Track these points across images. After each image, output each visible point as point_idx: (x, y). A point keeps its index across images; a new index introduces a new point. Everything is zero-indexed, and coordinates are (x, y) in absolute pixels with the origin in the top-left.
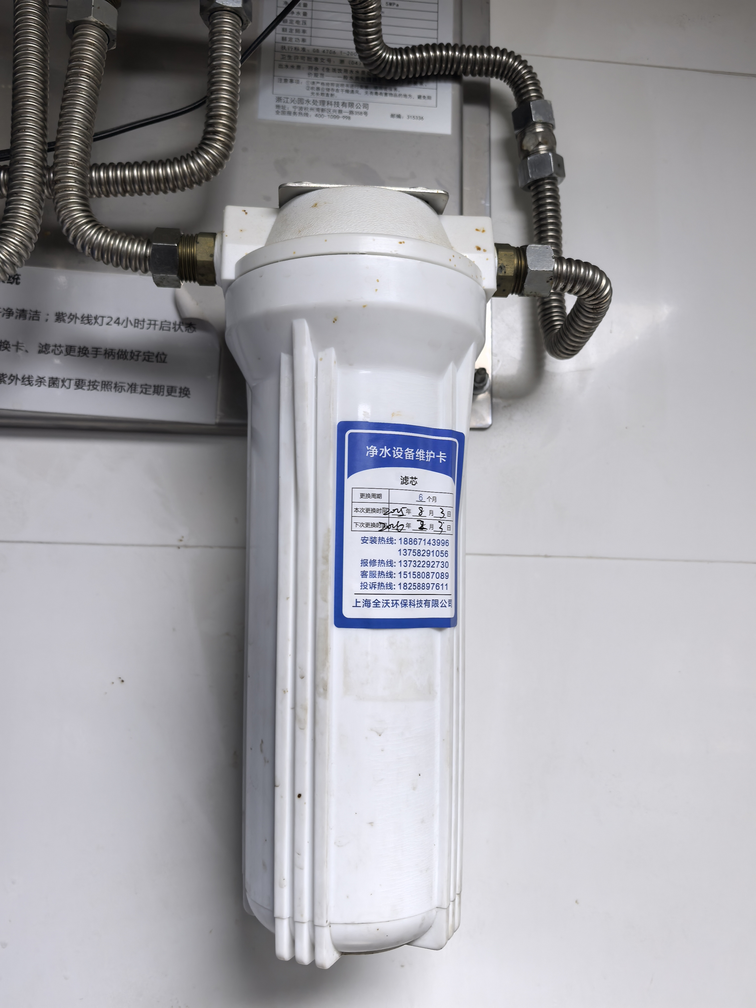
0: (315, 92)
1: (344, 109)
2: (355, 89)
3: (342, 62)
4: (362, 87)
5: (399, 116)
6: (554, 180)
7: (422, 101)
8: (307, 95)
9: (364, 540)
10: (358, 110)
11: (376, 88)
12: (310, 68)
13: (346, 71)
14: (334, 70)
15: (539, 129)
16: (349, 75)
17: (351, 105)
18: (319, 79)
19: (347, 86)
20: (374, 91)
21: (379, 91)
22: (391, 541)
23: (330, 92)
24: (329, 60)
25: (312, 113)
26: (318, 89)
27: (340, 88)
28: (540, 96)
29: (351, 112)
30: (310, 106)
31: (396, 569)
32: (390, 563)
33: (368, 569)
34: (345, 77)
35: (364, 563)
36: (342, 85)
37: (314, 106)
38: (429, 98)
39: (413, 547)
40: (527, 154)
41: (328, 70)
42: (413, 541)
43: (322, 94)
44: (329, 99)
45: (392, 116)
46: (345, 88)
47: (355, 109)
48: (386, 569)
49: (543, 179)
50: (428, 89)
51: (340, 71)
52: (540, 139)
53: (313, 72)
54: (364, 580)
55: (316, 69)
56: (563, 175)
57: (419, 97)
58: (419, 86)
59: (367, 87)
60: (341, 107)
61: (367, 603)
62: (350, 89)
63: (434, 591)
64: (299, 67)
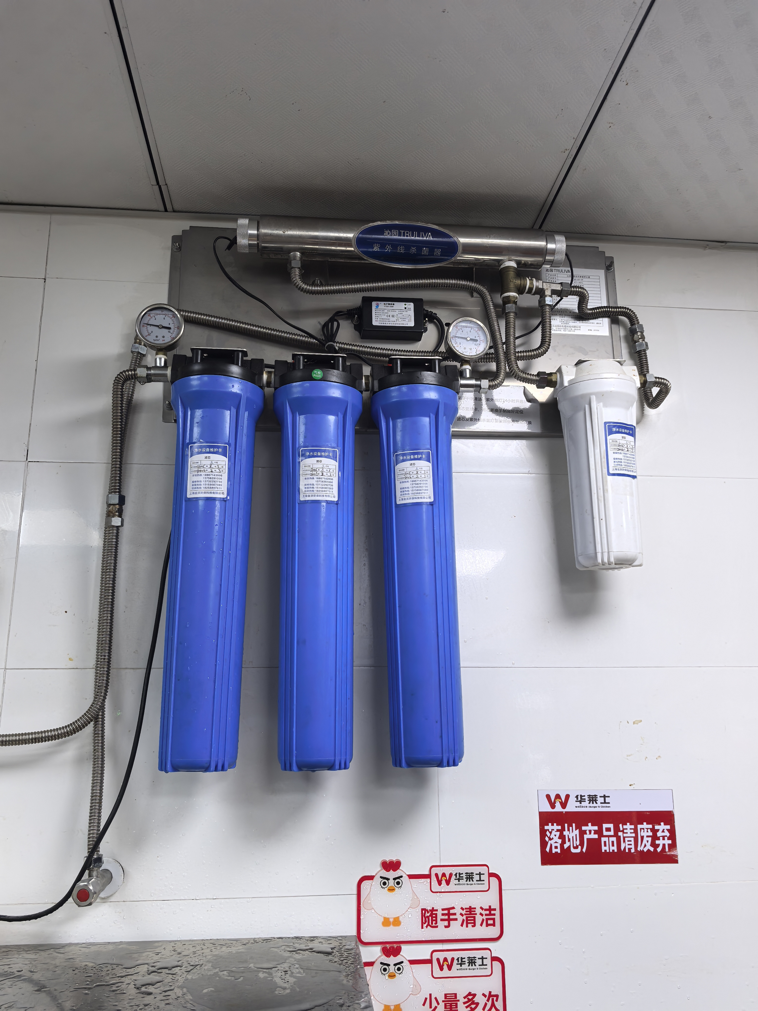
0: (563, 323)
1: (572, 328)
2: (576, 321)
3: (570, 312)
4: (578, 321)
5: (591, 330)
6: (645, 350)
7: (598, 325)
8: (560, 324)
9: (614, 453)
10: (577, 328)
11: (582, 321)
12: (560, 315)
13: (572, 315)
14: (568, 315)
15: (639, 334)
16: (573, 317)
17: (575, 327)
18: (563, 318)
19: (573, 320)
20: (582, 322)
21: (583, 322)
22: (621, 453)
23: (567, 323)
24: (566, 312)
25: (562, 330)
26: (563, 322)
27: (571, 321)
28: (638, 323)
29: (575, 329)
30: (561, 328)
31: (623, 461)
32: (621, 459)
33: (615, 460)
34: (572, 318)
35: (614, 459)
36: (571, 320)
37: (563, 328)
38: (600, 323)
39: (626, 455)
40: (635, 342)
41: (566, 315)
42: (626, 454)
43: (565, 324)
44: (568, 325)
45: (589, 330)
46: (572, 321)
47: (576, 328)
48: (620, 461)
49: (641, 350)
50: (600, 320)
51: (570, 315)
52: (640, 337)
53: (561, 316)
54: (614, 463)
55: (562, 315)
56: (648, 349)
57: (597, 323)
58: (596, 319)
59: (579, 321)
60: (571, 328)
61: (616, 469)
62: (574, 322)
63: (632, 468)
64: (556, 315)
